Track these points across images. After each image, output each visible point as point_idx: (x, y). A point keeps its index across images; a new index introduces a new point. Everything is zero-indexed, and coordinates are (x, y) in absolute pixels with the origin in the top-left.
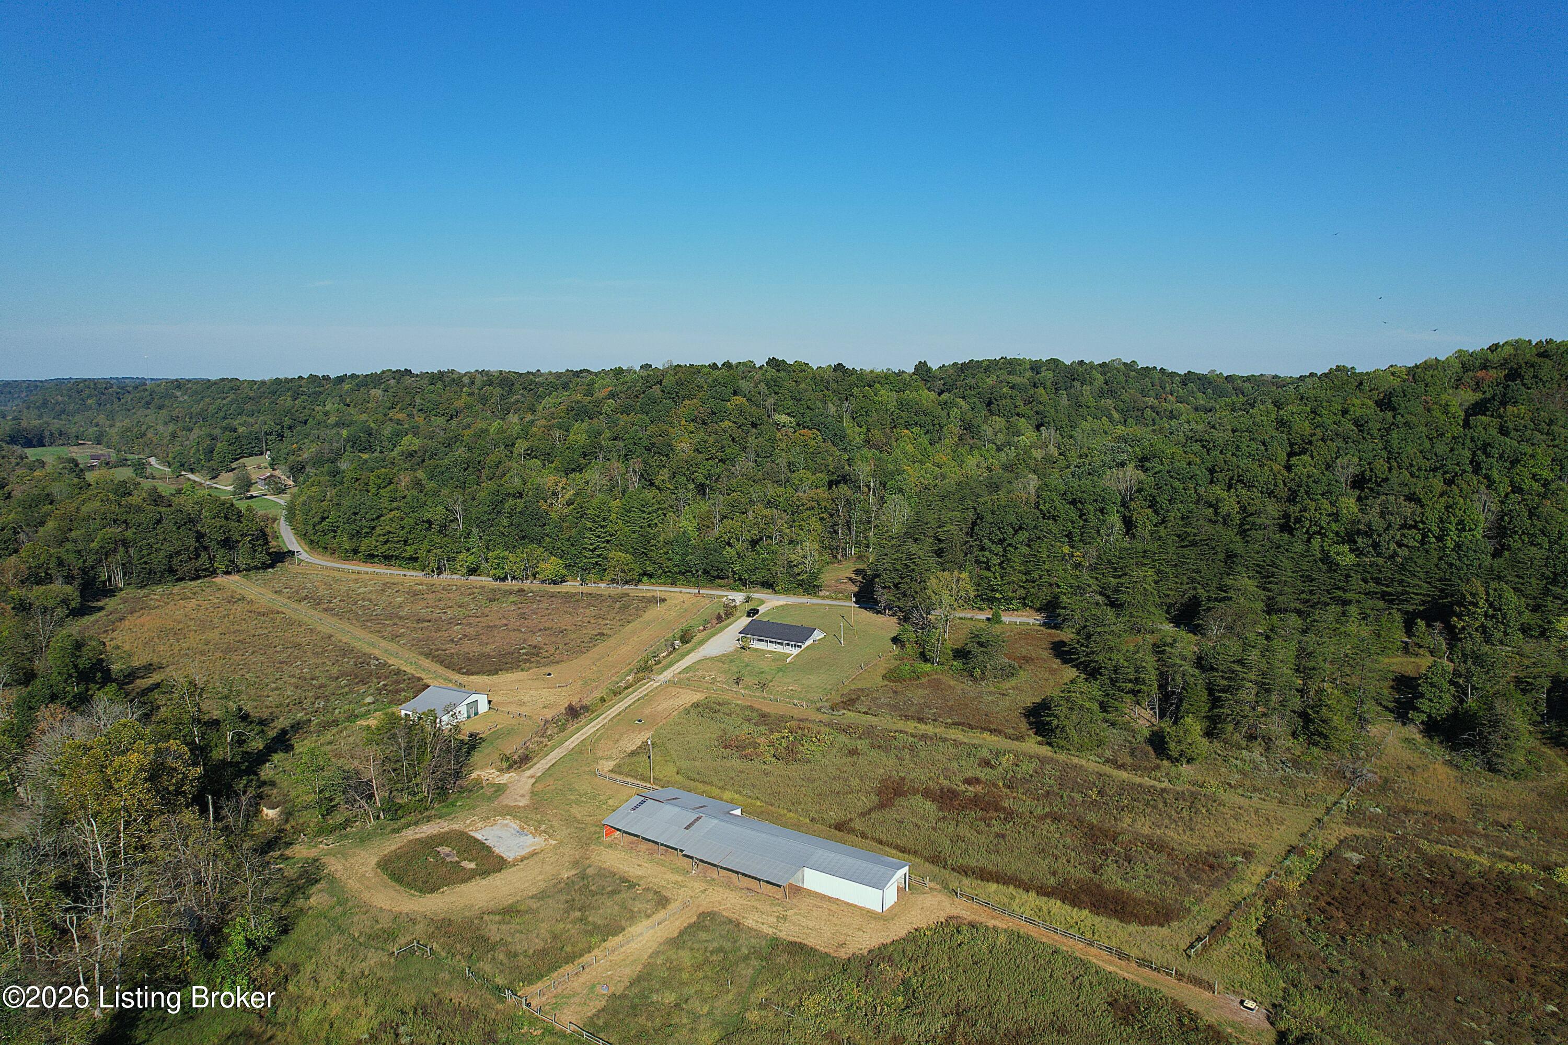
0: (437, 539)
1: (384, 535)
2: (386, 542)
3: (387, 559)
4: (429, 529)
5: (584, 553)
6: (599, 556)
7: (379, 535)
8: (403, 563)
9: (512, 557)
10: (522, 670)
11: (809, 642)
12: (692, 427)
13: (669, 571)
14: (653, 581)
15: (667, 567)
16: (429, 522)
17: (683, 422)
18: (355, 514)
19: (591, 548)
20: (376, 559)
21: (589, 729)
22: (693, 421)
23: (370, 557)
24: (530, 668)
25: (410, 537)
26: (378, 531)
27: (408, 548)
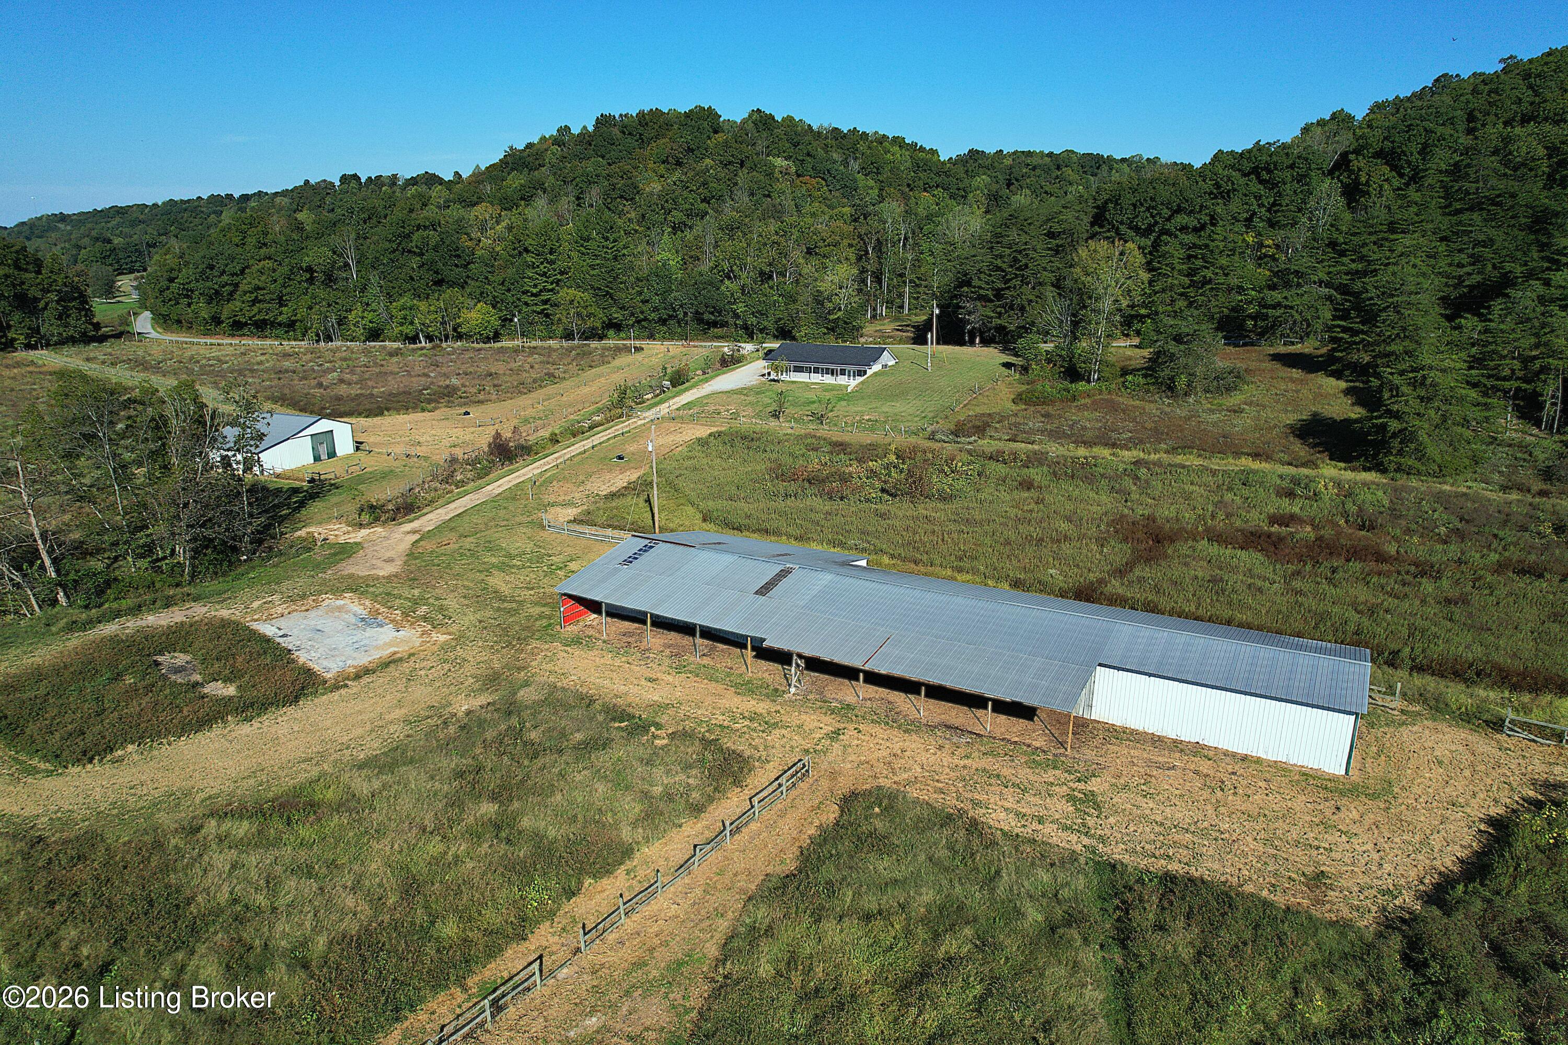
0: (322, 293)
1: (251, 292)
2: (255, 301)
3: (261, 327)
4: (311, 280)
5: (525, 298)
6: (545, 302)
7: (245, 293)
8: (280, 331)
9: (423, 306)
10: (423, 410)
11: (877, 367)
12: (662, 169)
13: (645, 319)
14: (622, 335)
15: (642, 312)
16: (310, 270)
17: (651, 165)
18: (212, 267)
19: (534, 291)
20: (246, 330)
21: (527, 471)
22: (663, 162)
23: (237, 327)
24: (435, 409)
25: (284, 292)
26: (242, 287)
27: (284, 309)
